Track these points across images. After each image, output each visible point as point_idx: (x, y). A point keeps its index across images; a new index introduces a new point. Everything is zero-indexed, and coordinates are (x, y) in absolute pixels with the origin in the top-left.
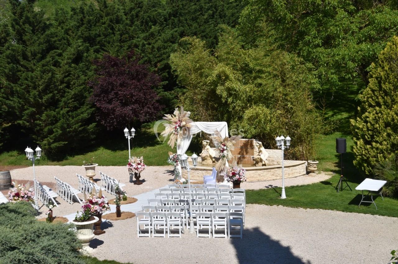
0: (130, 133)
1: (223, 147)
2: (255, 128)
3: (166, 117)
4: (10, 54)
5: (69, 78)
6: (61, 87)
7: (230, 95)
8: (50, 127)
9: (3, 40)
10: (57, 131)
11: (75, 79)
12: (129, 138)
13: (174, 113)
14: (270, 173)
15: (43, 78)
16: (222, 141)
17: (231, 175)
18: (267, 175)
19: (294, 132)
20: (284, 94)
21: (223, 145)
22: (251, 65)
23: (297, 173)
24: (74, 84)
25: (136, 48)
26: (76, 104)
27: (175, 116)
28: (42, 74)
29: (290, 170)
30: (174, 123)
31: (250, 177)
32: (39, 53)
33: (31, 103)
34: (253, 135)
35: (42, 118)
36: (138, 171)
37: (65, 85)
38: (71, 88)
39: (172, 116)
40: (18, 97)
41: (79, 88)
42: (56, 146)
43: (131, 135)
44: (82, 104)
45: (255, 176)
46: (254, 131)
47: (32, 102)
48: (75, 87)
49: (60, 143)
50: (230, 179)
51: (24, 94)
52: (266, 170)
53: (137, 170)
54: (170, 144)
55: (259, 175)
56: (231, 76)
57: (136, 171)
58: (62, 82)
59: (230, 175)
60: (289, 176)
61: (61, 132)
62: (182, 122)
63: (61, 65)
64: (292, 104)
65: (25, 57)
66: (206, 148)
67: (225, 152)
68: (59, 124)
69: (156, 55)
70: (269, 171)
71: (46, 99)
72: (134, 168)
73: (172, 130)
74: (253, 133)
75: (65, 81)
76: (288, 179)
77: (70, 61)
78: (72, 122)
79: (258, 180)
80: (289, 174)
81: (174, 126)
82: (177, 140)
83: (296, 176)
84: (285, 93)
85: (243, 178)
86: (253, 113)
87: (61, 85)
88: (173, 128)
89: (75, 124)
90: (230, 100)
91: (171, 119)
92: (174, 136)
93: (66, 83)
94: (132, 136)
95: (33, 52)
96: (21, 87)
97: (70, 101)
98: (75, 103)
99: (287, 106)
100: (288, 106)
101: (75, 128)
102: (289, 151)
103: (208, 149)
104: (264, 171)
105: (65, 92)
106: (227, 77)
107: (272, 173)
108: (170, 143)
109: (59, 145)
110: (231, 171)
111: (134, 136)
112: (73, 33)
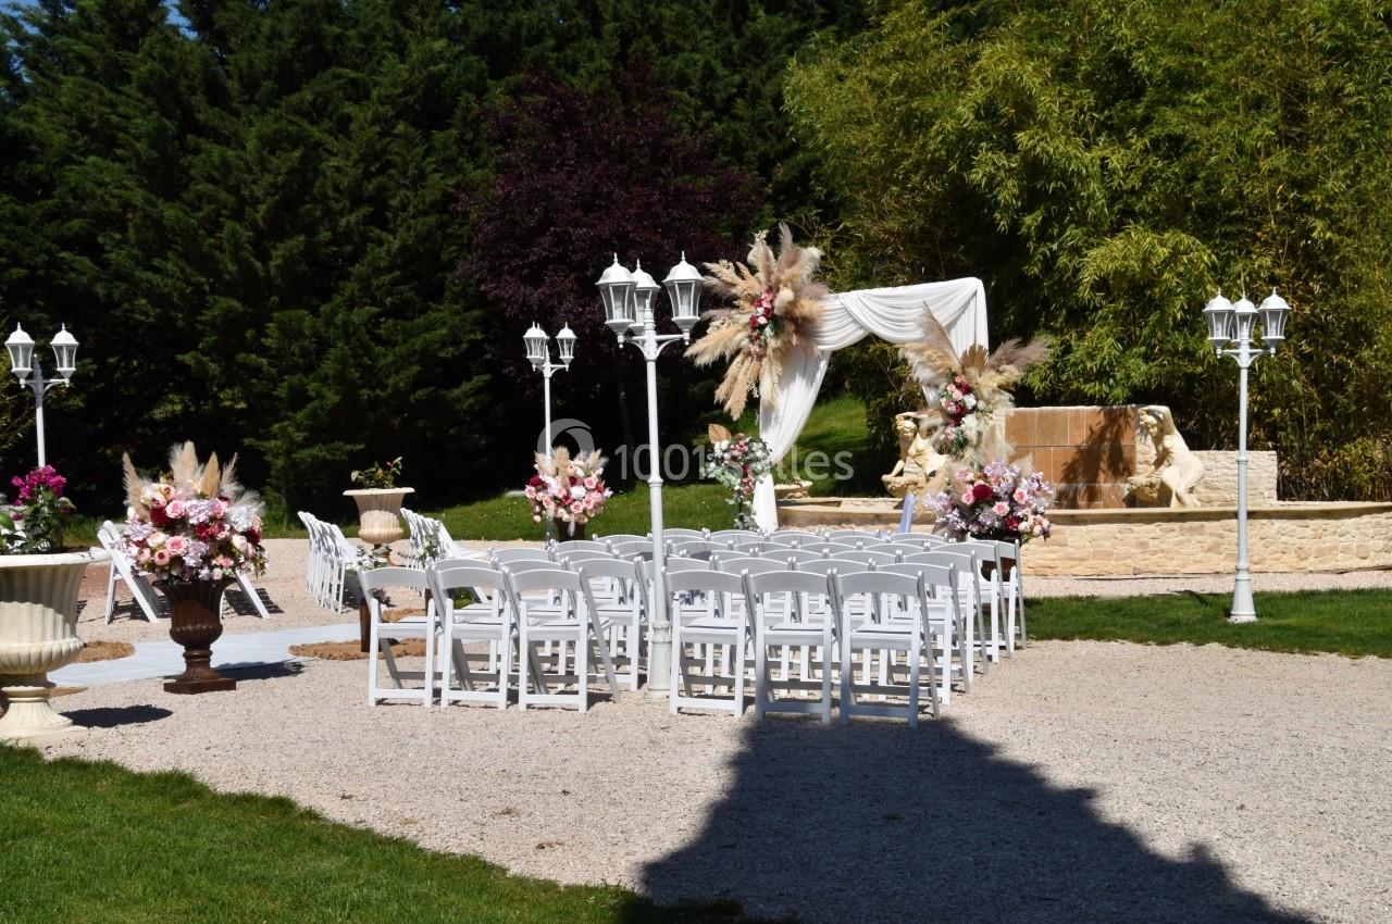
0: (554, 347)
1: (957, 395)
2: (1147, 358)
3: (713, 275)
4: (152, 73)
5: (381, 179)
6: (353, 218)
7: (1031, 199)
8: (295, 379)
9: (133, 24)
10: (320, 396)
11: (405, 186)
12: (548, 371)
13: (750, 257)
14: (1200, 538)
15: (268, 171)
16: (956, 366)
17: (967, 498)
18: (1185, 550)
19: (1343, 367)
20: (1295, 184)
21: (959, 386)
22: (1139, 62)
23: (1346, 550)
24: (404, 207)
25: (681, 88)
26: (411, 294)
27: (753, 271)
28: (265, 153)
29: (1308, 532)
30: (747, 305)
31: (1096, 555)
32: (267, 75)
33: (227, 277)
34: (1134, 389)
35: (268, 342)
36: (570, 512)
37: (366, 210)
38: (391, 226)
39: (738, 271)
40: (185, 256)
41: (421, 225)
42: (315, 457)
43: (555, 359)
44: (434, 294)
45: (1122, 549)
46: (1139, 370)
47: (229, 273)
48: (404, 221)
49: (332, 446)
50: (963, 525)
51: (197, 234)
52: (1176, 525)
53: (566, 507)
54: (724, 402)
55: (1143, 545)
56: (1047, 103)
57: (561, 510)
58: (357, 200)
59: (964, 499)
60: (1304, 564)
61: (337, 398)
62: (778, 290)
63: (353, 127)
64: (1334, 225)
65: (217, 96)
66: (912, 451)
67: (969, 422)
68: (328, 367)
69: (763, 121)
70: (1191, 530)
71: (279, 261)
72: (555, 498)
73: (739, 336)
74: (1137, 379)
75: (367, 194)
76: (1295, 576)
77: (388, 111)
78: (383, 362)
79: (1137, 572)
80: (1301, 554)
81: (746, 319)
82: (758, 385)
83: (1342, 565)
84: (1298, 174)
85: (1031, 517)
86: (1125, 258)
87: (351, 212)
88: (745, 326)
89: (397, 372)
90: (1031, 221)
91: (733, 285)
92: (747, 363)
93: (370, 201)
94: (561, 362)
95: (245, 72)
96: (195, 215)
97: (386, 278)
98: (406, 287)
99: (1309, 238)
100: (1315, 234)
101: (397, 390)
102: (1318, 462)
103: (919, 453)
104: (1165, 525)
105: (365, 239)
106: (1025, 112)
107: (1210, 541)
108: (728, 395)
109: (329, 457)
110: (972, 482)
111: (572, 364)
112: (424, 14)
